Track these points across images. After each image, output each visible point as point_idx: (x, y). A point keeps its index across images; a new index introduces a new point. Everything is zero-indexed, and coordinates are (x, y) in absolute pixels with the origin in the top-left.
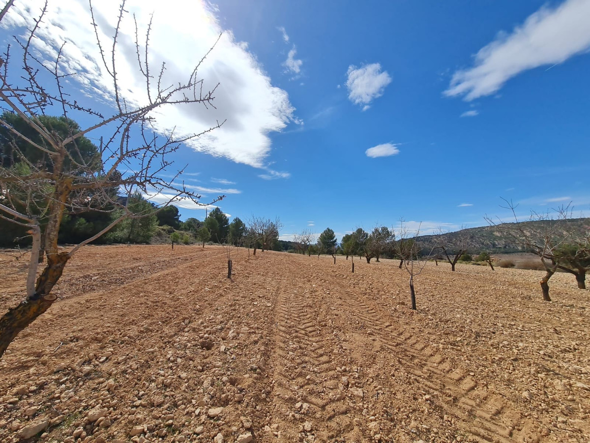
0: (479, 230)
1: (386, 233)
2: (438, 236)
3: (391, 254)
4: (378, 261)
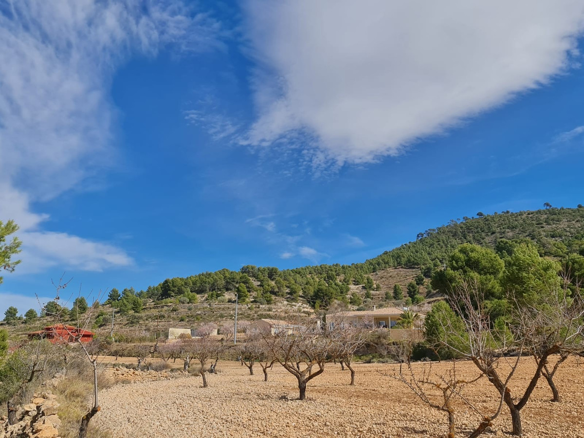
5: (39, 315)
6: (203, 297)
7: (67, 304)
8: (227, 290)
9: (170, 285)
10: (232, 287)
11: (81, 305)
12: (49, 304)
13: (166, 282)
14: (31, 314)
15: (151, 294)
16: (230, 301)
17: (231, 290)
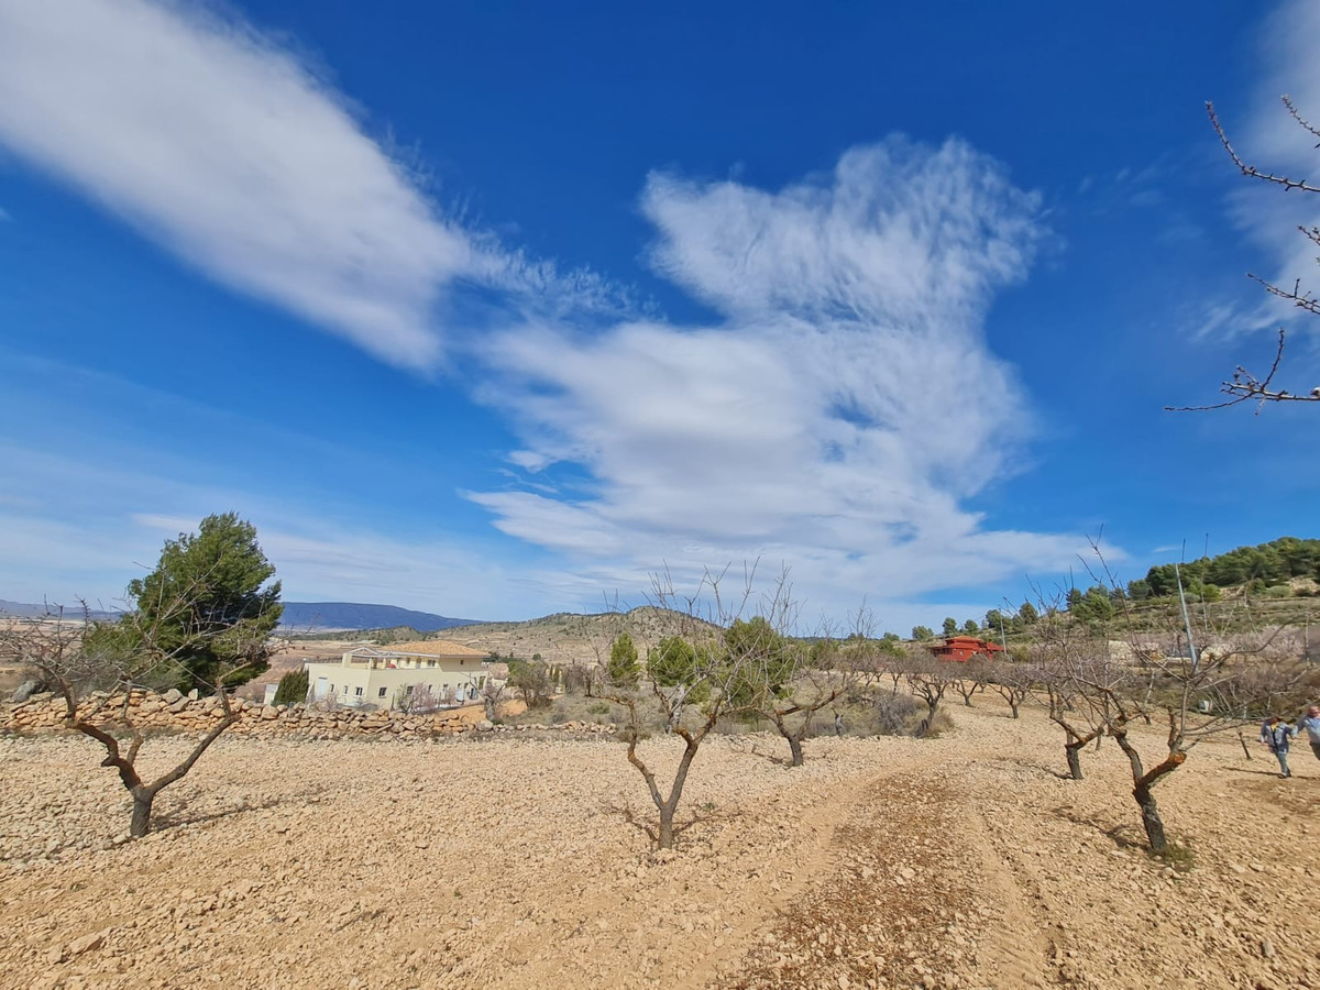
5: (980, 627)
6: (1236, 590)
7: (1010, 612)
8: (1295, 573)
9: (1161, 575)
10: (1305, 568)
11: (1028, 614)
12: (990, 613)
13: (1153, 571)
14: (970, 625)
15: (1135, 590)
16: (1303, 594)
17: (1304, 573)
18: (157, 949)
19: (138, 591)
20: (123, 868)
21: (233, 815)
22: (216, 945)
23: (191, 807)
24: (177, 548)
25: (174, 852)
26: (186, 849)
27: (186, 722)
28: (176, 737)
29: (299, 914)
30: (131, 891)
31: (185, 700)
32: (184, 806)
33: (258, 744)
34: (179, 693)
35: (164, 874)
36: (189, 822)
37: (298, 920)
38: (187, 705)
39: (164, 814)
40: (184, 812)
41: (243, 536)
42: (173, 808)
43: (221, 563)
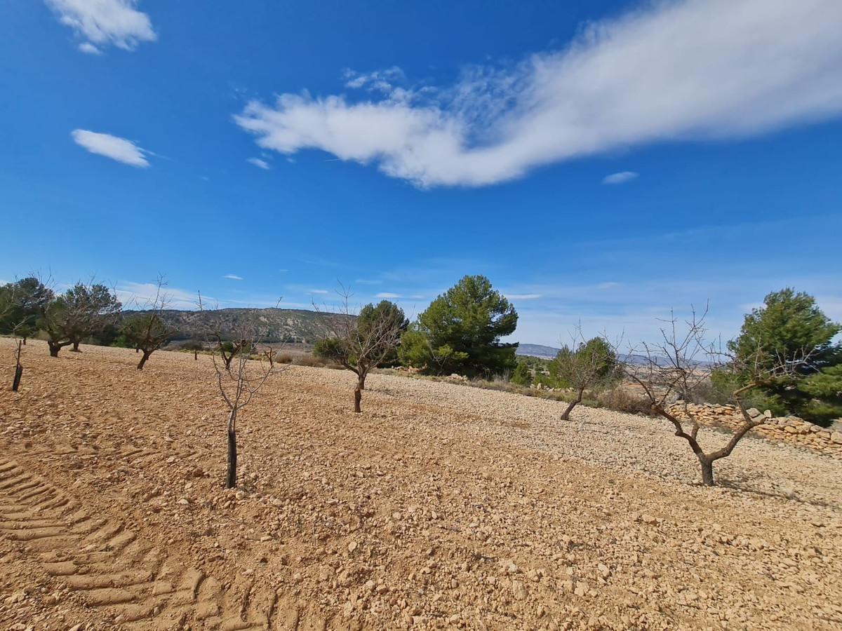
0: (245, 312)
1: (103, 296)
2: (190, 313)
3: (107, 336)
4: (76, 349)
18: (680, 543)
19: (733, 348)
20: (690, 497)
21: (778, 498)
22: (713, 562)
23: (750, 482)
24: (752, 319)
25: (722, 501)
26: (731, 503)
27: (766, 431)
28: (761, 440)
29: (791, 584)
30: (687, 509)
31: (762, 417)
32: (745, 479)
33: (832, 461)
34: (758, 412)
35: (710, 510)
36: (743, 490)
37: (788, 587)
38: (764, 420)
39: (730, 480)
40: (744, 483)
41: (803, 304)
42: (737, 479)
43: (789, 325)
